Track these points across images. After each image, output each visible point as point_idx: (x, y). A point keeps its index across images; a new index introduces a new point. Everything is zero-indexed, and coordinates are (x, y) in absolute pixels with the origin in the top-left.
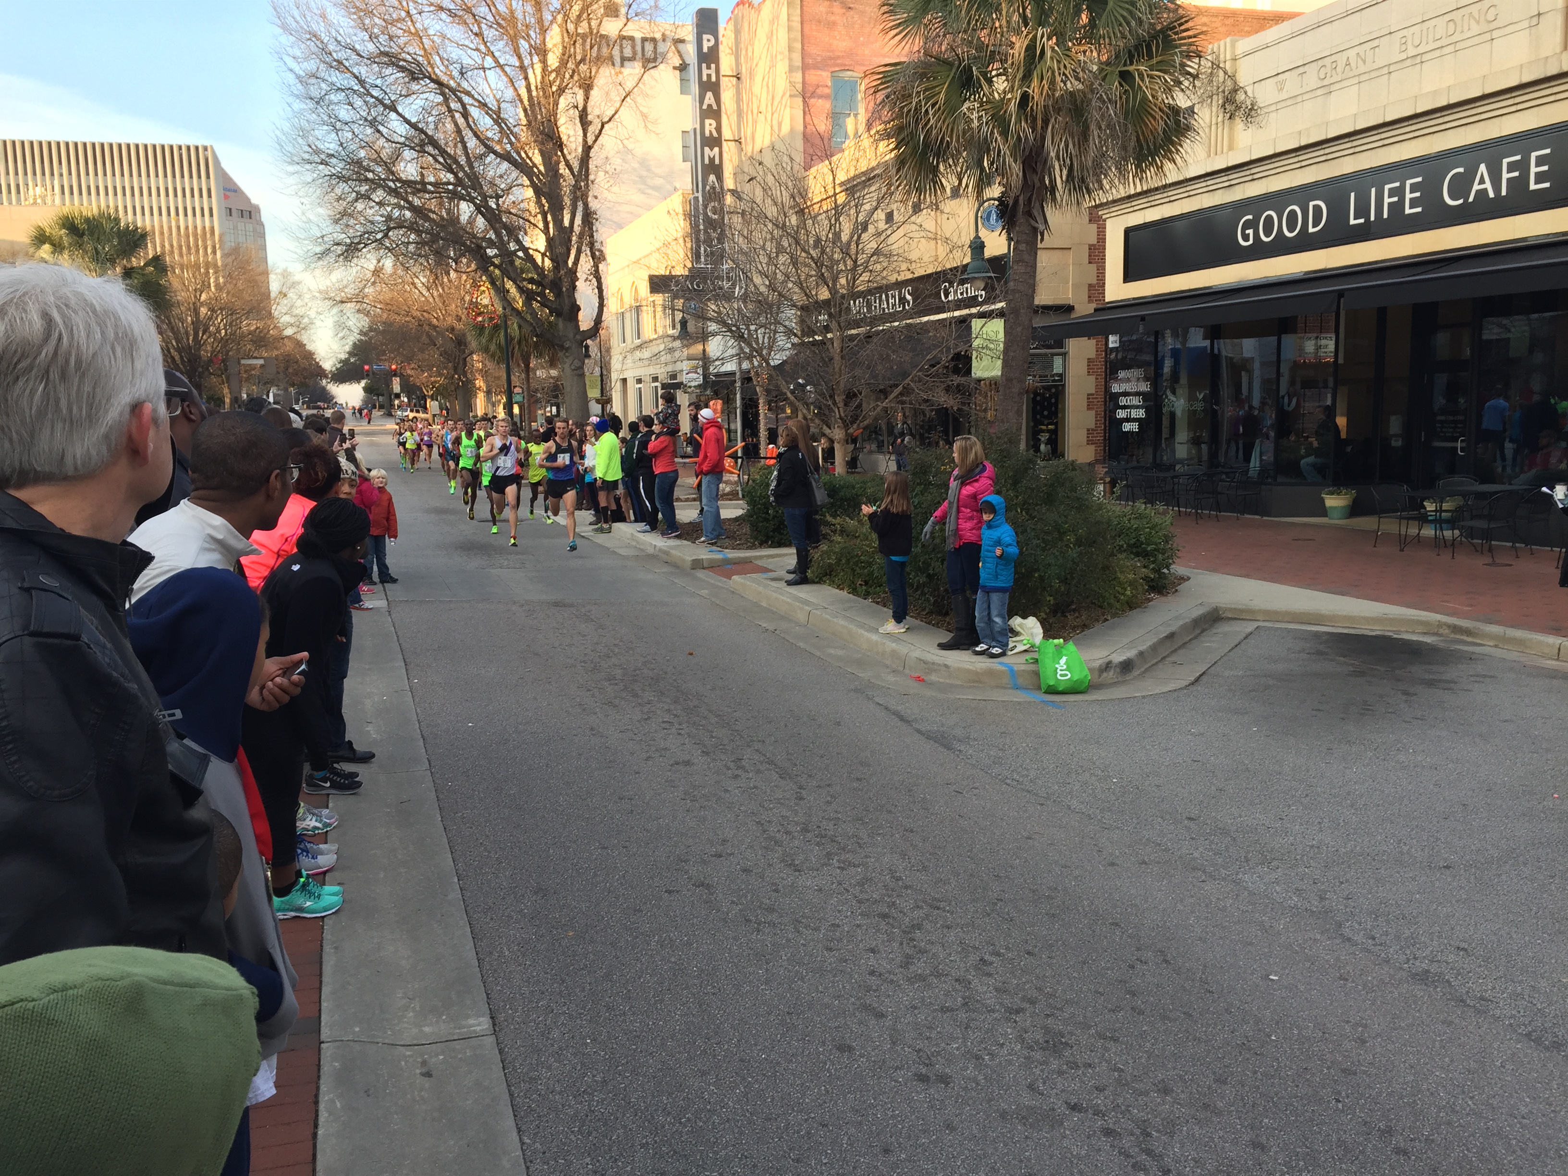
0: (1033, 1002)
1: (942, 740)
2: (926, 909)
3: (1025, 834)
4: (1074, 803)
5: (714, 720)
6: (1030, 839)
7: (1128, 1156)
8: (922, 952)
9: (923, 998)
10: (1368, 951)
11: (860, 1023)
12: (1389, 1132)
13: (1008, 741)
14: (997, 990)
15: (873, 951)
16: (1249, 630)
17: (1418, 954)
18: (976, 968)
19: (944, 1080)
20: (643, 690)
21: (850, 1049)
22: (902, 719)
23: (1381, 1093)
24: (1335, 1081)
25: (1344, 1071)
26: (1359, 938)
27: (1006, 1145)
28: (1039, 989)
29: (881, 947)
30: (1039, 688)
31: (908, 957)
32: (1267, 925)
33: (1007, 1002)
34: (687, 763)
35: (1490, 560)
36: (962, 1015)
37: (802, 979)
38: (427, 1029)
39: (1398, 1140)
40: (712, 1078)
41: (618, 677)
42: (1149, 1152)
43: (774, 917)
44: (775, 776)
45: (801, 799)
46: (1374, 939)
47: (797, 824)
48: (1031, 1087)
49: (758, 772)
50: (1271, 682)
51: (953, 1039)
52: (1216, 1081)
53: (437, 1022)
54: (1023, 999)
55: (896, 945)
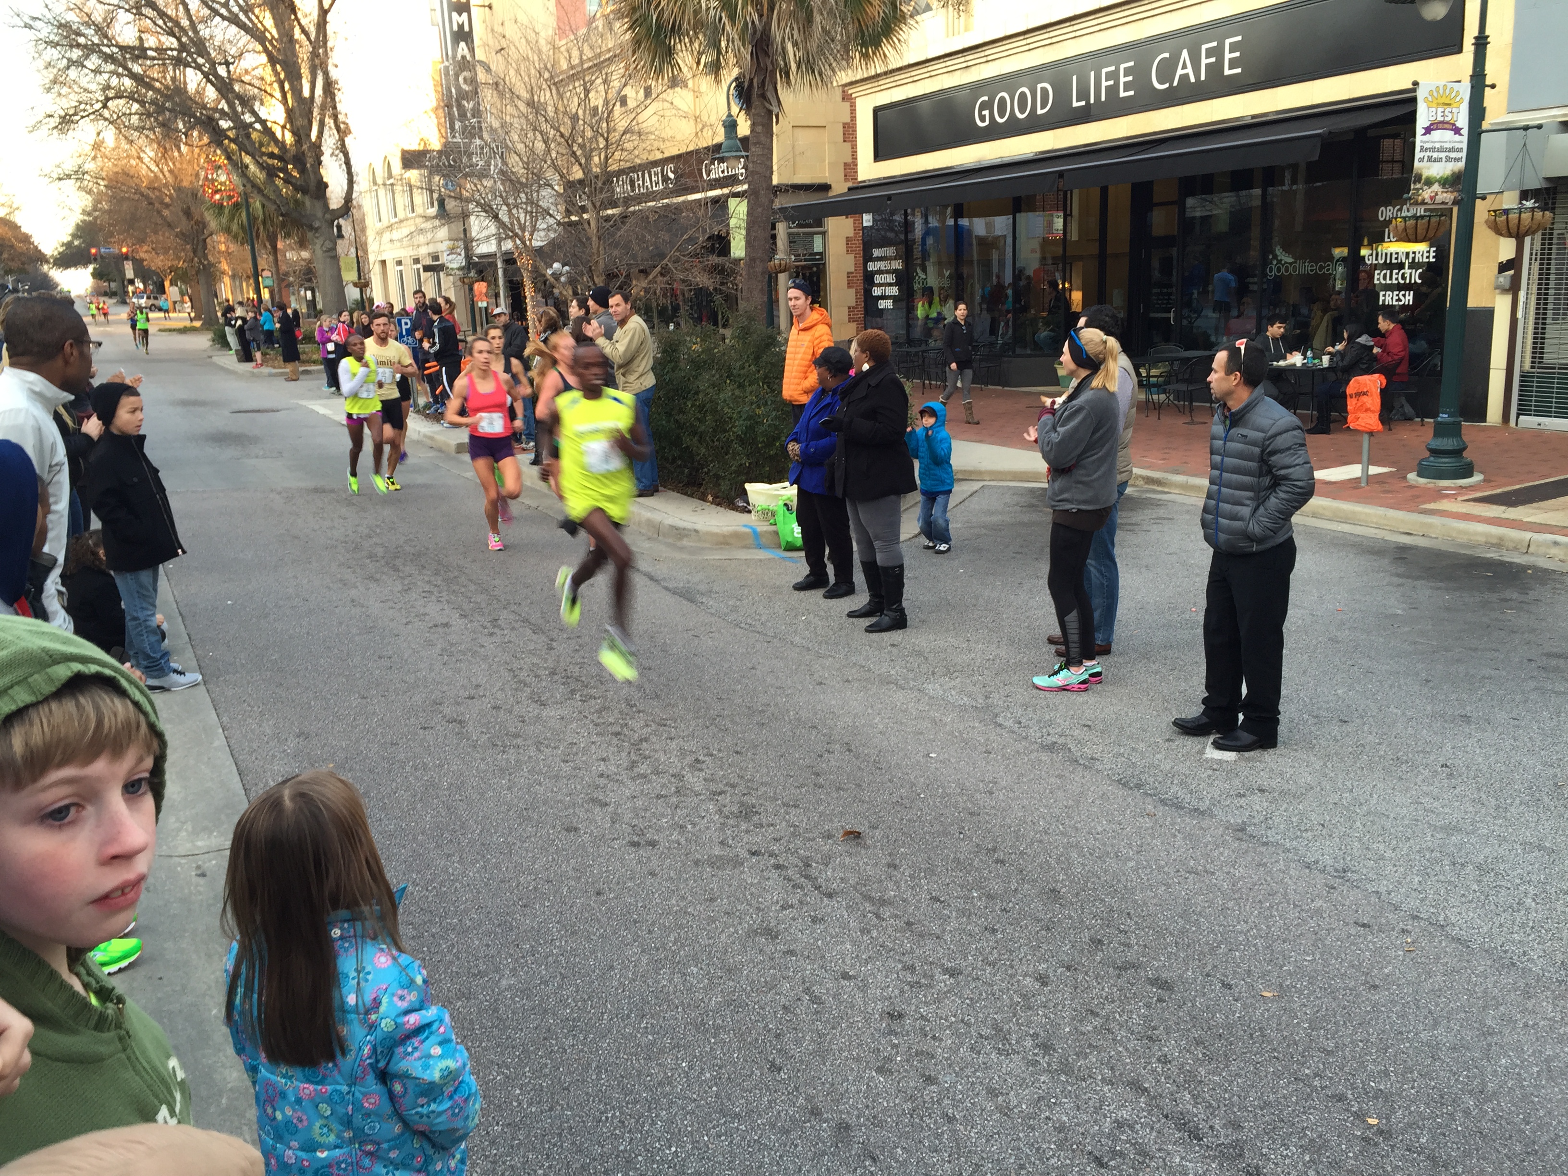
0: (733, 786)
1: (687, 595)
2: (654, 727)
3: (750, 666)
4: (797, 639)
5: (472, 587)
6: (753, 668)
7: (789, 880)
8: (645, 758)
9: (642, 791)
10: (1013, 732)
11: (587, 811)
12: (994, 850)
13: (746, 592)
14: (705, 780)
15: (604, 760)
16: (975, 489)
17: (1051, 732)
18: (691, 766)
19: (653, 844)
20: (404, 565)
21: (576, 829)
22: (651, 578)
23: (995, 825)
24: (962, 821)
25: (971, 814)
26: (1009, 723)
27: (695, 881)
28: (741, 777)
29: (611, 757)
30: (780, 547)
31: (634, 762)
32: (937, 720)
33: (713, 787)
34: (446, 625)
35: (1188, 420)
36: (674, 799)
37: (540, 784)
38: (199, 843)
39: (1000, 855)
40: (456, 858)
41: (380, 554)
42: (807, 877)
43: (519, 741)
44: (528, 632)
45: (552, 649)
46: (1020, 723)
47: (545, 669)
48: (722, 843)
49: (513, 629)
50: (984, 531)
51: (663, 815)
52: (870, 827)
53: (209, 837)
54: (726, 785)
55: (624, 755)
